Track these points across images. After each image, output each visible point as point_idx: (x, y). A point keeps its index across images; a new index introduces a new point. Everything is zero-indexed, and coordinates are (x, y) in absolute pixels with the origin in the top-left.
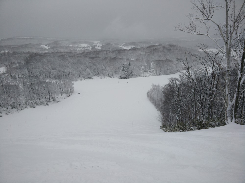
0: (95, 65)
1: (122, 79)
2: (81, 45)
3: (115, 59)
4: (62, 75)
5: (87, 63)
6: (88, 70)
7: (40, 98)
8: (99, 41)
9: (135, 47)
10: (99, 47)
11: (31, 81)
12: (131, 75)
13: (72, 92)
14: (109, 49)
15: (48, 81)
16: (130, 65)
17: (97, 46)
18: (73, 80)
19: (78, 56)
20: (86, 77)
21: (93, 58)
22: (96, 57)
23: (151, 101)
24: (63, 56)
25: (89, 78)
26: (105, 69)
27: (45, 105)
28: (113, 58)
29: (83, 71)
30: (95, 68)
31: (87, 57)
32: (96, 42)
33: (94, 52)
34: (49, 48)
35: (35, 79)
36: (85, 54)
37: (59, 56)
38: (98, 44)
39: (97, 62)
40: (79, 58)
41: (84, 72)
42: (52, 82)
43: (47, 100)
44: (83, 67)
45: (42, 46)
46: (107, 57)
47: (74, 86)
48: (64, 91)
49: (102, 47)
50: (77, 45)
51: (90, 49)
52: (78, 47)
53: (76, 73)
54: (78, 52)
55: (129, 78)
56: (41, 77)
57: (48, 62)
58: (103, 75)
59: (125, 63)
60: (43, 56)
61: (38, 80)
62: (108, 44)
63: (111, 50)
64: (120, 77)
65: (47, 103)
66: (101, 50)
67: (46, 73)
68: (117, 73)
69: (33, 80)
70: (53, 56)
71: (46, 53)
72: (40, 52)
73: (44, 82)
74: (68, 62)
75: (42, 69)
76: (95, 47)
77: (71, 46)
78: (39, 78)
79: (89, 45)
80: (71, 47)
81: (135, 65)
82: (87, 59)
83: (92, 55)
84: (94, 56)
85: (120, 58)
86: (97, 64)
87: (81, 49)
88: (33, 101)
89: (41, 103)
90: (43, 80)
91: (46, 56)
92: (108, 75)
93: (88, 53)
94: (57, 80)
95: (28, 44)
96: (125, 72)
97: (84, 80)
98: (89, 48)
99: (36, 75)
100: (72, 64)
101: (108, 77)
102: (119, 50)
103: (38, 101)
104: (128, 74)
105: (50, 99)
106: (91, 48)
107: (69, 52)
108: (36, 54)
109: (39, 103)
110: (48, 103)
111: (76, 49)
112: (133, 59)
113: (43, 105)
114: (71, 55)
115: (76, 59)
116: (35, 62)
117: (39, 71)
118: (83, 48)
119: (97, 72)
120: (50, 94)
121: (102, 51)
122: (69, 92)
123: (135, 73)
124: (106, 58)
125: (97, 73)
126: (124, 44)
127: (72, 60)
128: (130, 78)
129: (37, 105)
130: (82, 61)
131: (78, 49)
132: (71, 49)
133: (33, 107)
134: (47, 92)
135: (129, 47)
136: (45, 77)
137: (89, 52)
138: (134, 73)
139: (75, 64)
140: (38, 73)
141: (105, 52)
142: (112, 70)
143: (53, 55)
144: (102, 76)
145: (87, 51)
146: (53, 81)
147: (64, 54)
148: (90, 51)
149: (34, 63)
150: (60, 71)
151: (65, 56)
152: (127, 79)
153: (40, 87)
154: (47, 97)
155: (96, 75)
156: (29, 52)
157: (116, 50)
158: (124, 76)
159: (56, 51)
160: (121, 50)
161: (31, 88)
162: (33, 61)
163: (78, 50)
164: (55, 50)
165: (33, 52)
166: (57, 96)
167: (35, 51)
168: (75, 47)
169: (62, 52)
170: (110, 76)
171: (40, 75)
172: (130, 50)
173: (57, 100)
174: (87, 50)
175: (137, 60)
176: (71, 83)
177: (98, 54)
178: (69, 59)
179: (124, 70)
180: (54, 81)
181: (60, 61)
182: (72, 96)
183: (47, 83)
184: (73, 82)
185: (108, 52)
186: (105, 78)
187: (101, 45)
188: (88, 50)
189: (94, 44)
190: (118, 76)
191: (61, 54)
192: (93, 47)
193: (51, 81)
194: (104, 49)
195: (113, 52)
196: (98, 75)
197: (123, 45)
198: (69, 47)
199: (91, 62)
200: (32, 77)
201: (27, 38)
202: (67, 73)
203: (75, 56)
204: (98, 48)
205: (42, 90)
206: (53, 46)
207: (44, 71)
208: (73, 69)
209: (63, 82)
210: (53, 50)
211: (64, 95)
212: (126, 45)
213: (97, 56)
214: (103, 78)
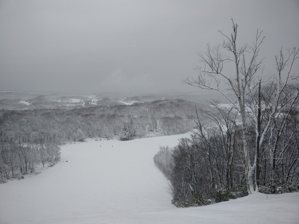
0: (89, 124)
1: (122, 140)
2: (71, 101)
3: (114, 116)
4: (46, 138)
5: (79, 122)
6: (80, 130)
7: (12, 170)
8: (95, 96)
9: (137, 102)
10: (94, 102)
11: (3, 147)
12: (134, 136)
13: (57, 159)
14: (106, 105)
15: (25, 146)
16: (132, 123)
17: (92, 101)
18: (60, 144)
19: (67, 113)
20: (76, 140)
21: (87, 115)
22: (91, 115)
23: (159, 168)
24: (48, 114)
25: (81, 140)
26: (102, 129)
27: (19, 179)
28: (112, 116)
29: (73, 132)
30: (89, 127)
31: (79, 114)
32: (90, 97)
33: (89, 108)
34: (31, 104)
35: (9, 145)
36: (77, 111)
37: (43, 114)
38: (93, 99)
39: (92, 120)
40: (69, 116)
41: (74, 134)
42: (32, 148)
43: (23, 172)
44: (74, 127)
45: (22, 102)
46: (104, 115)
47: (60, 151)
48: (47, 159)
49: (98, 102)
50: (67, 101)
51: (83, 106)
52: (67, 103)
53: (64, 135)
54: (68, 109)
55: (131, 139)
56: (17, 142)
57: (28, 121)
58: (99, 136)
59: (126, 122)
60: (21, 114)
61: (12, 146)
62: (106, 99)
63: (109, 106)
64: (120, 139)
65: (22, 176)
66: (96, 106)
67: (24, 135)
68: (116, 133)
69: (6, 145)
70: (35, 115)
71: (26, 111)
72: (18, 110)
73: (21, 148)
74: (54, 121)
75: (19, 131)
76: (90, 103)
77: (59, 101)
78: (14, 143)
79: (82, 101)
80: (59, 103)
81: (138, 124)
82: (80, 117)
83: (85, 113)
84: (88, 113)
85: (120, 115)
86: (92, 123)
87: (71, 105)
88: (3, 174)
89: (14, 176)
90: (19, 145)
91: (25, 115)
92: (105, 136)
93: (80, 109)
94: (38, 145)
95: (3, 100)
96: (127, 132)
97: (75, 143)
98: (81, 104)
99: (10, 139)
100: (60, 123)
101: (105, 139)
102: (119, 106)
103: (11, 173)
104: (129, 135)
105: (27, 170)
106: (84, 103)
107: (57, 109)
108: (13, 112)
109: (12, 176)
110: (24, 176)
111: (65, 105)
112: (136, 117)
113: (17, 178)
114: (59, 112)
115: (64, 117)
116: (11, 122)
117: (15, 133)
118: (75, 104)
119: (92, 132)
120: (28, 164)
121: (98, 107)
122: (54, 159)
123: (139, 133)
124: (102, 116)
125: (91, 134)
126: (125, 98)
127: (60, 119)
128: (133, 139)
129: (8, 179)
130: (73, 119)
131: (69, 105)
132: (58, 105)
133: (2, 182)
134: (24, 161)
135: (131, 102)
136: (23, 141)
137: (82, 109)
138: (137, 133)
139: (63, 123)
140: (13, 136)
141: (102, 109)
142: (110, 130)
143: (35, 113)
144: (98, 138)
145: (79, 108)
146: (33, 146)
147: (49, 111)
148: (84, 107)
149: (9, 123)
150: (42, 133)
151: (51, 114)
152: (128, 140)
153: (14, 154)
154: (22, 168)
155: (90, 136)
156: (3, 110)
157: (115, 106)
158: (125, 137)
159: (40, 108)
160: (121, 106)
161: (2, 156)
162: (8, 121)
163: (68, 107)
164: (38, 107)
165: (9, 109)
166: (36, 166)
167: (11, 108)
168: (64, 103)
169: (47, 109)
170: (108, 138)
171: (16, 139)
172: (132, 105)
173: (37, 171)
174: (79, 106)
175: (141, 117)
176: (57, 147)
177: (93, 111)
178: (56, 117)
179: (125, 130)
180: (35, 146)
181: (43, 120)
182: (58, 166)
183: (25, 149)
184: (59, 146)
185: (105, 108)
186: (101, 140)
187: (97, 100)
188: (81, 106)
189: (89, 99)
190: (118, 137)
191: (45, 112)
192: (87, 103)
193: (30, 146)
194: (101, 105)
195: (112, 108)
196: (92, 136)
197: (123, 100)
198: (56, 103)
199: (84, 121)
200: (5, 141)
201: (3, 93)
202: (52, 136)
203: (63, 114)
204: (93, 104)
205: (17, 159)
206: (35, 102)
207: (22, 133)
208: (60, 130)
209: (46, 146)
210: (35, 107)
211: (47, 164)
212: (127, 100)
213: (92, 113)
214: (99, 140)
